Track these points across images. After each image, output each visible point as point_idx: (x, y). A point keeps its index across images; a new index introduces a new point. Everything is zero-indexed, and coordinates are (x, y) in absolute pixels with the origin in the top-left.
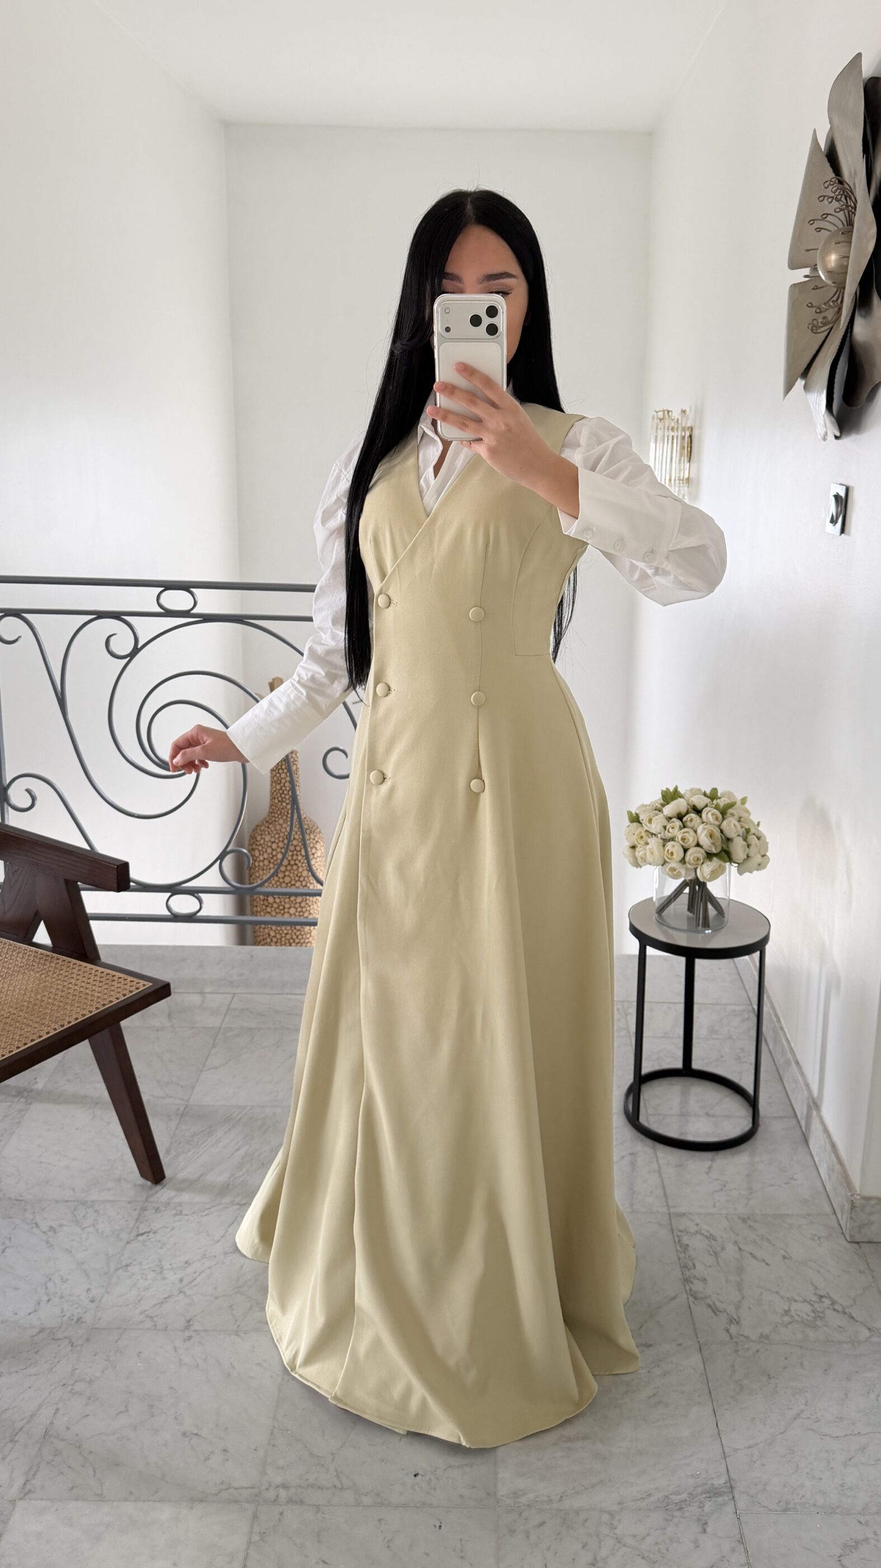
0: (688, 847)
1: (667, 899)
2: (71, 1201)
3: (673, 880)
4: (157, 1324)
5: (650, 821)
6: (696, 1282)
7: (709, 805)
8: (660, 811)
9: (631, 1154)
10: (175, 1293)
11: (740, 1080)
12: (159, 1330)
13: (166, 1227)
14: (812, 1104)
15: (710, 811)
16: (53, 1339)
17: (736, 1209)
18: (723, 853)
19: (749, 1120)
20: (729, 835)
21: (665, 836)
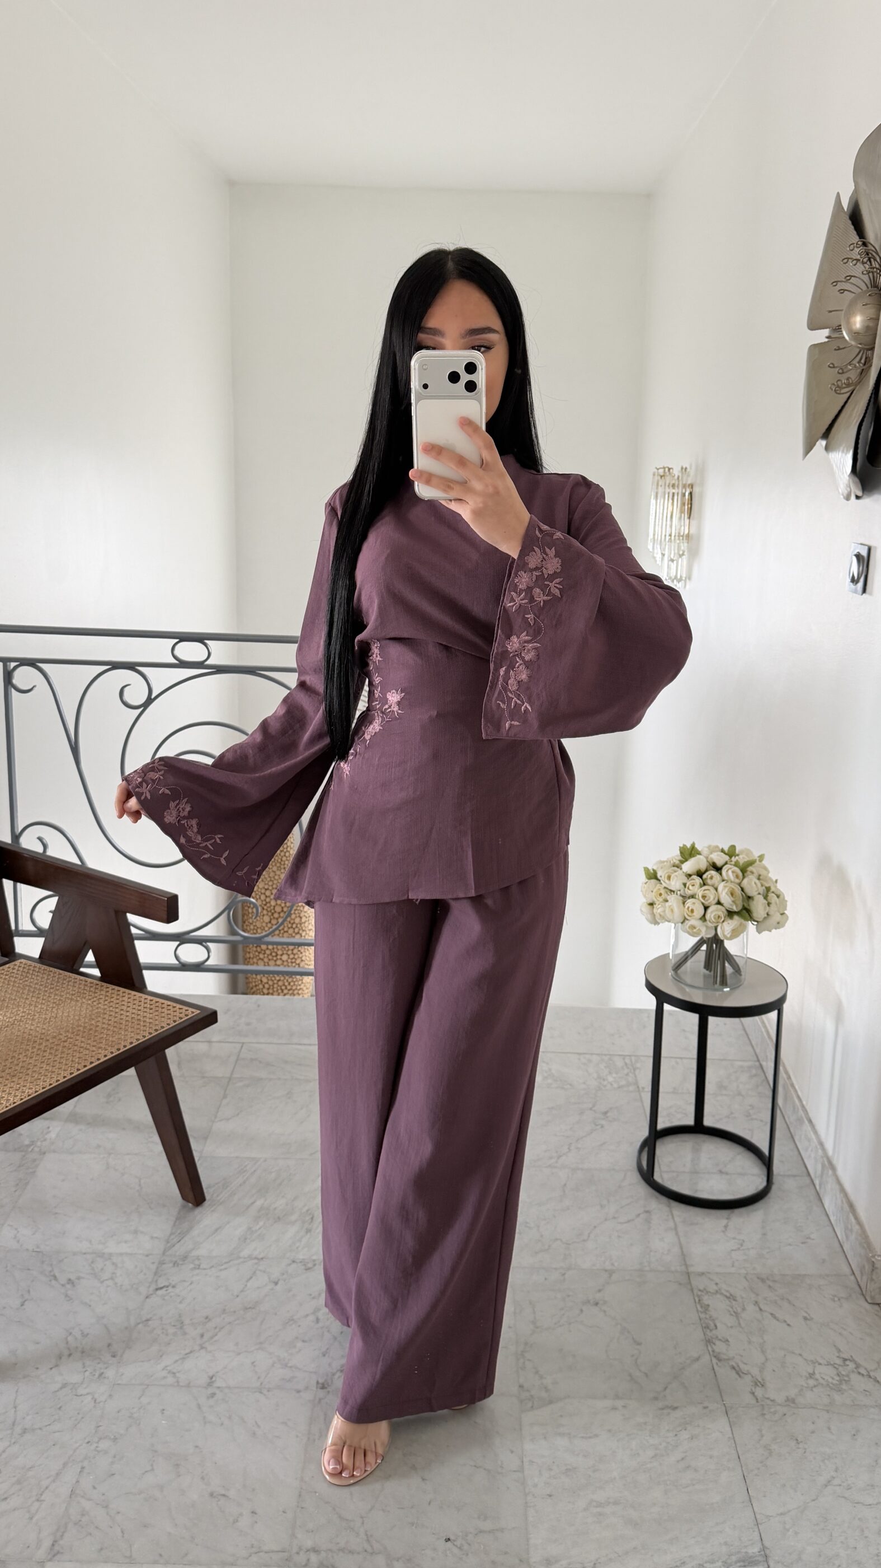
0: (709, 905)
1: (685, 955)
2: (88, 1253)
3: (692, 937)
4: (180, 1380)
5: (669, 878)
6: (717, 1343)
7: (728, 863)
8: (678, 867)
9: (647, 1212)
10: (197, 1348)
11: (752, 1138)
12: (182, 1386)
13: (184, 1281)
14: (826, 1163)
15: (731, 868)
16: (76, 1395)
17: (754, 1269)
18: (744, 911)
19: (762, 1179)
20: (750, 894)
21: (685, 893)
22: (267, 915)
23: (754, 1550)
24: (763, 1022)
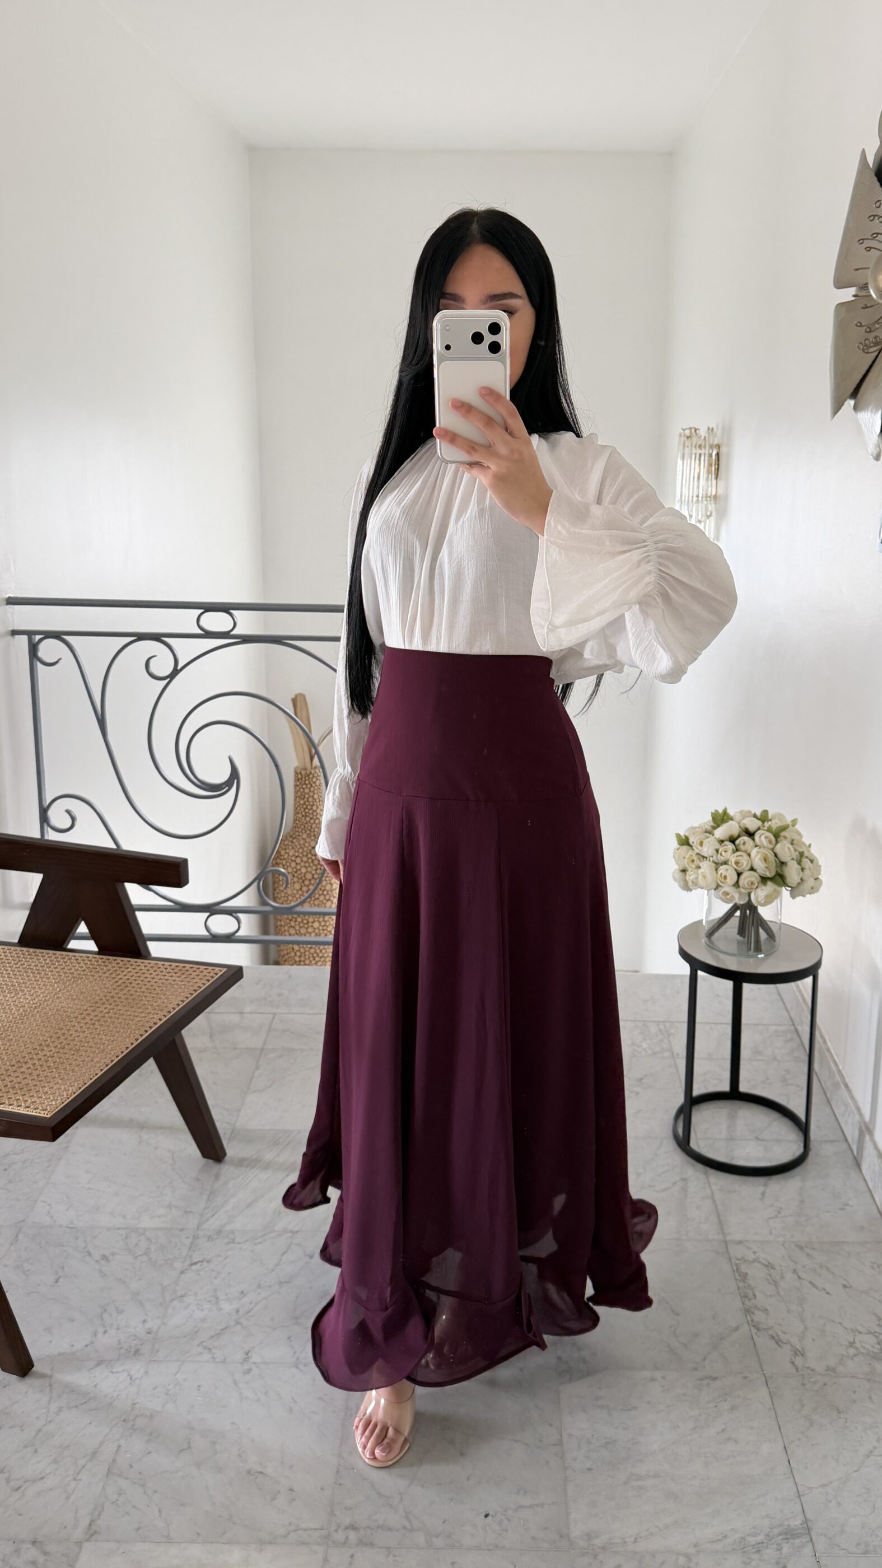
0: (742, 871)
1: (719, 921)
2: (122, 1228)
4: (216, 1356)
5: (701, 844)
6: (756, 1312)
7: (761, 828)
8: (710, 833)
9: (683, 1180)
10: (232, 1323)
11: (789, 1103)
12: (218, 1362)
13: (219, 1256)
14: (864, 1128)
15: (763, 834)
16: (112, 1372)
17: (792, 1236)
18: (778, 877)
19: (799, 1145)
20: (783, 859)
21: (718, 860)
22: (298, 882)
23: (797, 1522)
24: (798, 987)
